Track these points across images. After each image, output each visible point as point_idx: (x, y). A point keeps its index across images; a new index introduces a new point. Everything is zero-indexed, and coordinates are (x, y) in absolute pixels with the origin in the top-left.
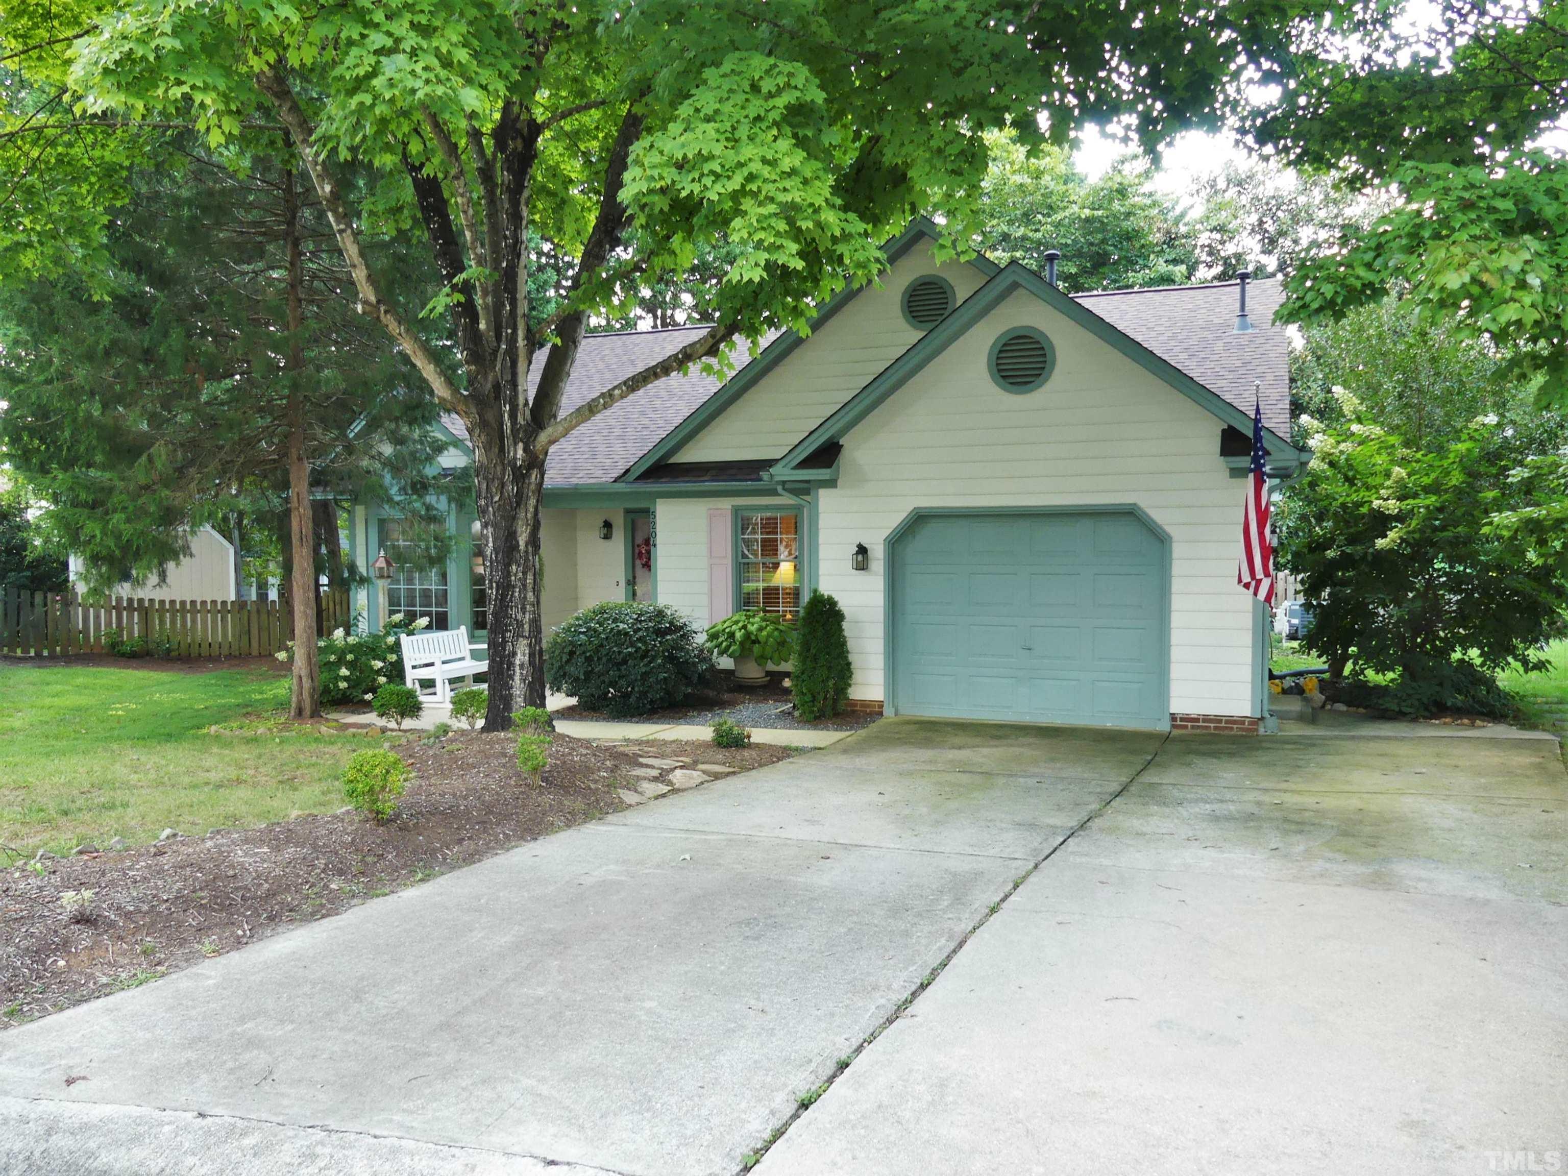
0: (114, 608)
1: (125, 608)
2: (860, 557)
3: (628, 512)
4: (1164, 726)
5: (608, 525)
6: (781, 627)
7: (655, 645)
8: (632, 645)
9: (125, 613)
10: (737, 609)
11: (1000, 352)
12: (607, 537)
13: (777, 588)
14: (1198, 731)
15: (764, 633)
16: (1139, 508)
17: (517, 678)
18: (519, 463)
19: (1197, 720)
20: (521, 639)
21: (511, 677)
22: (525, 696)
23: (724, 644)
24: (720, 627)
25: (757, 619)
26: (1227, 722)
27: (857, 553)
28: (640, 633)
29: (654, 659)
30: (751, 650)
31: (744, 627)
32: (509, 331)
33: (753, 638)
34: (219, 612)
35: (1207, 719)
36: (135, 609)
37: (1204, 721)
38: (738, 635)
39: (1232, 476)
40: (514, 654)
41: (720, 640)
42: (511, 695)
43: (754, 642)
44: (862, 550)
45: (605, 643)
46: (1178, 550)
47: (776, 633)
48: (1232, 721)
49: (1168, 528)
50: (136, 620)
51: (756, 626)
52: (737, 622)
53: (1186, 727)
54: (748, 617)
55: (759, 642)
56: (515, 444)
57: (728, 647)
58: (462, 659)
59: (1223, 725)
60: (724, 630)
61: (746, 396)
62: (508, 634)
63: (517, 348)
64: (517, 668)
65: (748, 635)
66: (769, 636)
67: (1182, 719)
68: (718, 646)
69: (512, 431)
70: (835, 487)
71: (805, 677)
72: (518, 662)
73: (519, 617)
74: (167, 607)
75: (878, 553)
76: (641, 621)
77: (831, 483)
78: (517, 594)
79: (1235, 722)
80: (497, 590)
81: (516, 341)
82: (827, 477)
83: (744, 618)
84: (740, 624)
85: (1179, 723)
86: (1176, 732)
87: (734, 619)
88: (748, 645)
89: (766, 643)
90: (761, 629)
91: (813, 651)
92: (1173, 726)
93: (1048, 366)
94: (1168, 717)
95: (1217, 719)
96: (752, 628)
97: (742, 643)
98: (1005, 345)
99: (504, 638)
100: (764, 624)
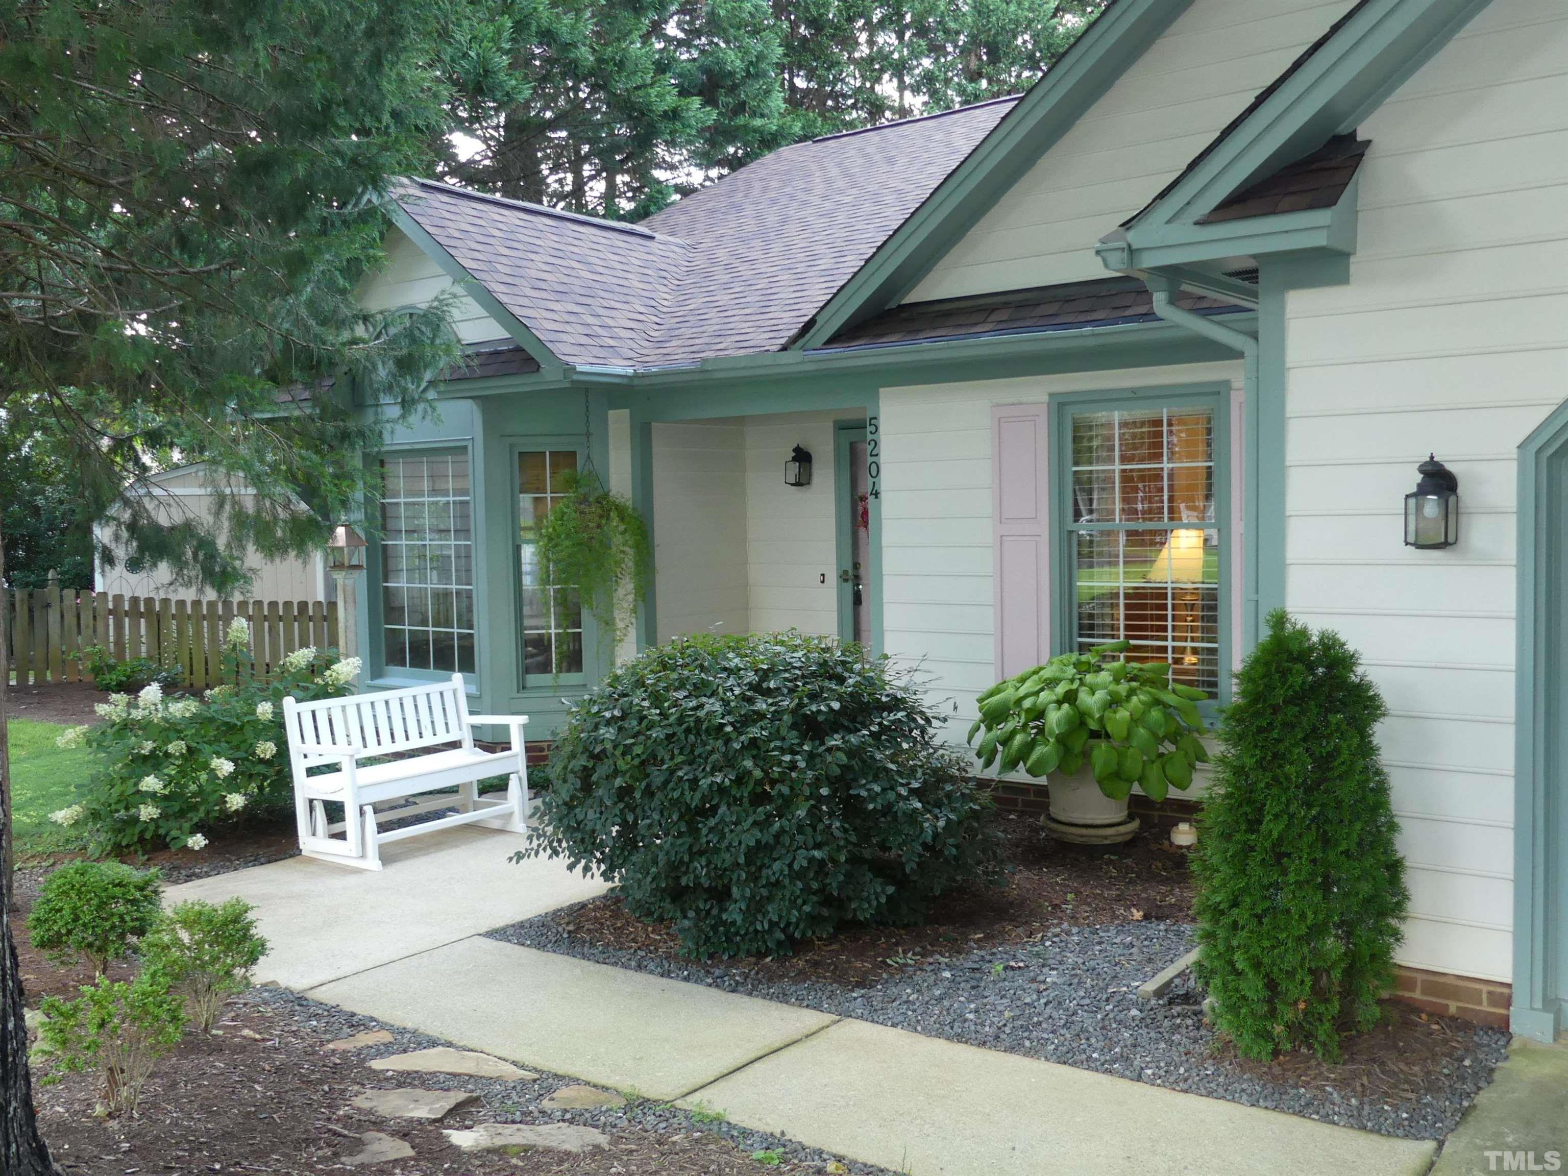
0: (110, 612)
1: (126, 614)
2: (1432, 505)
3: (840, 428)
5: (802, 457)
6: (1169, 698)
7: (793, 766)
8: (730, 761)
9: (127, 620)
10: (1064, 645)
12: (802, 481)
13: (1161, 594)
15: (1123, 714)
23: (1019, 739)
24: (1009, 694)
25: (1104, 677)
27: (1422, 491)
28: (754, 731)
29: (786, 805)
30: (1086, 754)
31: (1070, 697)
33: (1093, 726)
34: (265, 618)
36: (141, 615)
38: (1055, 717)
41: (1010, 725)
43: (1095, 735)
44: (1438, 480)
45: (662, 753)
47: (1155, 714)
50: (143, 631)
51: (1100, 695)
52: (1051, 683)
54: (1083, 668)
55: (1108, 736)
57: (1029, 746)
58: (455, 745)
60: (1019, 702)
61: (1083, 126)
65: (1079, 720)
66: (1135, 720)
68: (1006, 741)
70: (1341, 278)
71: (1241, 915)
74: (189, 611)
76: (768, 693)
77: (1331, 264)
82: (1319, 240)
83: (1071, 671)
84: (1061, 689)
87: (1046, 674)
88: (1078, 746)
89: (1128, 737)
90: (1114, 702)
91: (1273, 828)
96: (1091, 701)
97: (1062, 740)
100: (1123, 688)
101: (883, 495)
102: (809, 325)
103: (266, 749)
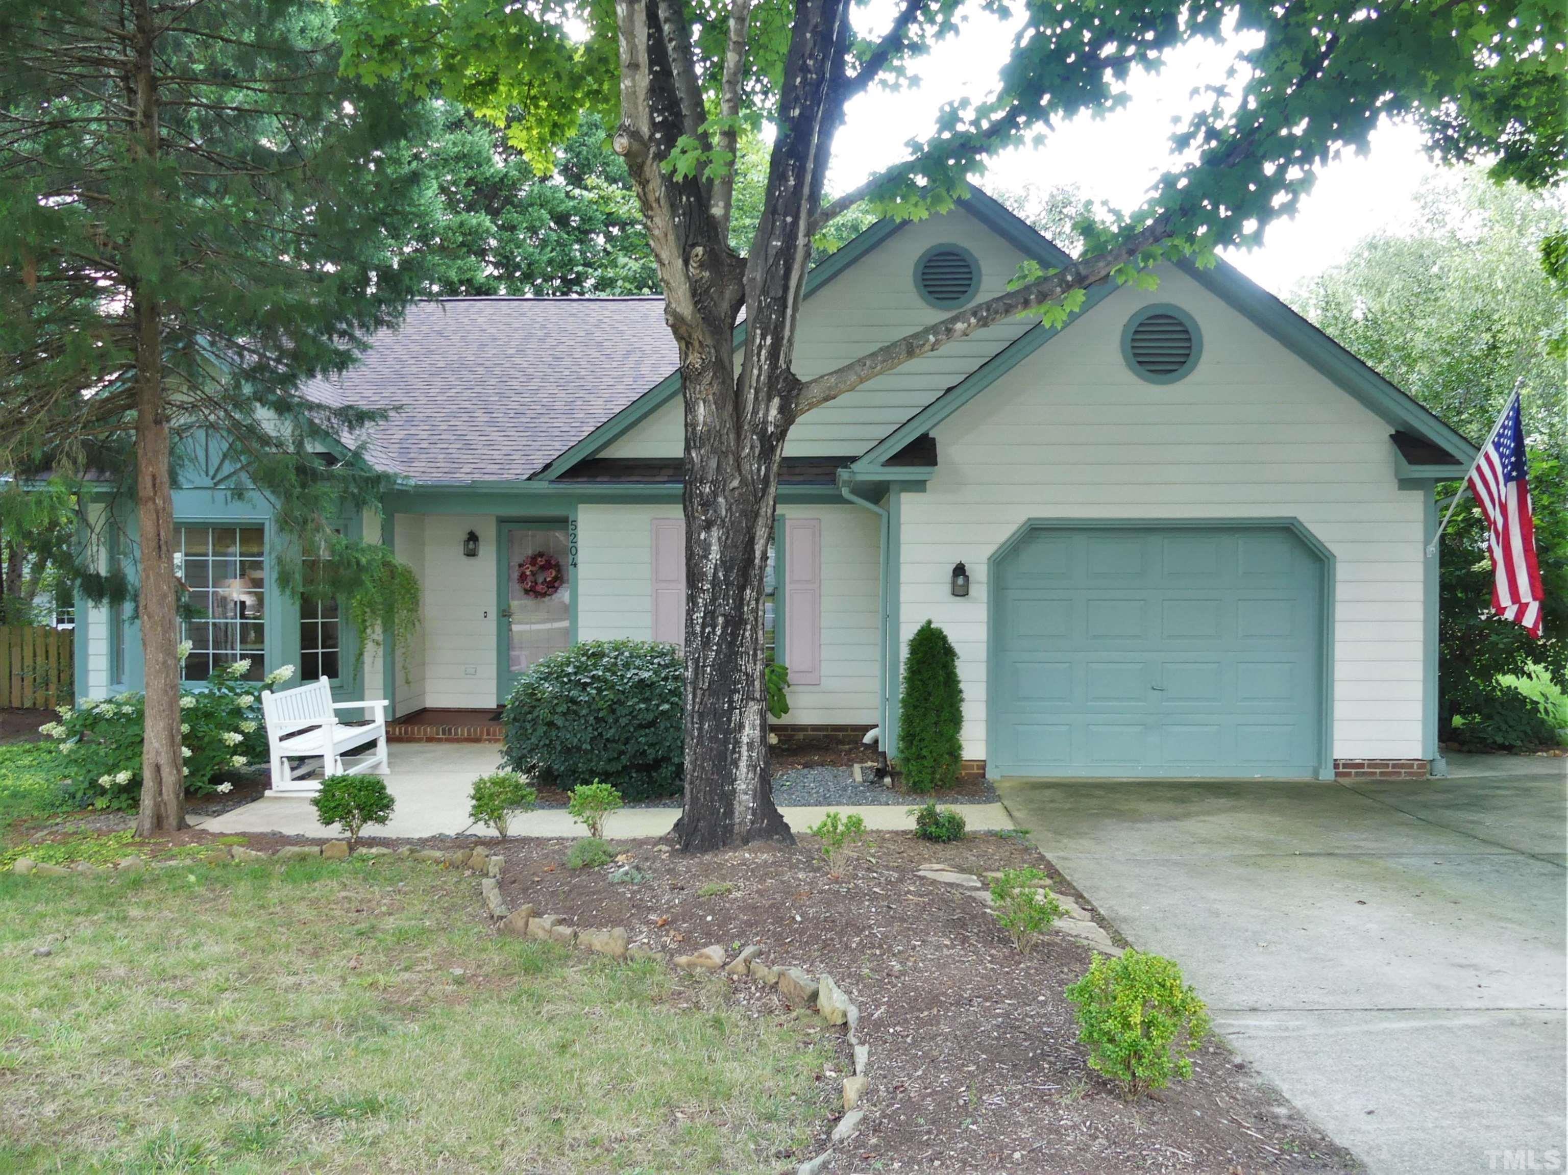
2: (958, 581)
3: (502, 521)
4: (1327, 775)
5: (473, 537)
11: (1136, 332)
12: (473, 553)
14: (1363, 779)
16: (1299, 522)
17: (743, 764)
18: (771, 429)
19: (1361, 766)
20: (751, 703)
21: (735, 763)
22: (755, 791)
26: (1394, 766)
27: (954, 575)
32: (789, 219)
35: (1373, 763)
37: (1369, 766)
39: (1400, 488)
40: (741, 726)
42: (734, 790)
44: (960, 570)
46: (1342, 572)
48: (1398, 765)
49: (1333, 548)
53: (1349, 774)
56: (769, 399)
59: (1390, 769)
62: (736, 697)
63: (795, 247)
64: (744, 749)
67: (1345, 766)
69: (770, 377)
70: (924, 490)
72: (745, 740)
73: (750, 670)
75: (979, 573)
77: (919, 486)
78: (748, 634)
79: (1402, 766)
80: (724, 628)
81: (796, 238)
85: (1341, 770)
86: (1341, 780)
92: (1337, 774)
93: (1194, 352)
94: (1331, 765)
95: (1383, 764)
98: (1141, 325)
99: (731, 702)
101: (580, 566)
102: (547, 467)
103: (250, 726)
